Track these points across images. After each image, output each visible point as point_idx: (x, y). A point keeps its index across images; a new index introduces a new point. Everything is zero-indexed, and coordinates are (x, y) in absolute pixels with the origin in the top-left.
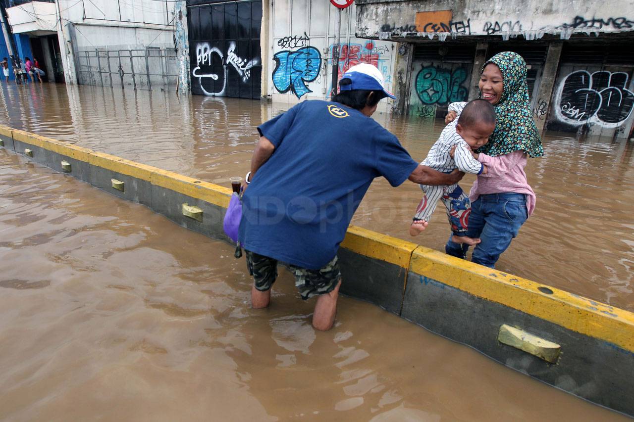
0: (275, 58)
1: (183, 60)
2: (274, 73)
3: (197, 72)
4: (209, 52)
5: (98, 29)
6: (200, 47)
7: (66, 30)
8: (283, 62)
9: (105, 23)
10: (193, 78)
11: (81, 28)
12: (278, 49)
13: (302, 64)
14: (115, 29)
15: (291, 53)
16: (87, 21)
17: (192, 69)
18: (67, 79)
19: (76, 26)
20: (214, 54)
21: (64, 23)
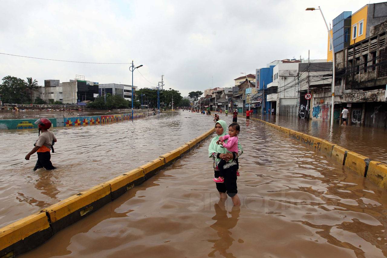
0: (313, 109)
1: (298, 108)
2: (313, 112)
3: (301, 112)
4: (303, 107)
5: (288, 99)
6: (301, 106)
7: (279, 100)
8: (314, 109)
9: (290, 98)
10: (300, 114)
11: (283, 99)
12: (314, 106)
13: (317, 110)
14: (293, 99)
15: (316, 107)
16: (285, 98)
17: (300, 111)
18: (277, 114)
19: (282, 99)
20: (304, 107)
21: (279, 98)
